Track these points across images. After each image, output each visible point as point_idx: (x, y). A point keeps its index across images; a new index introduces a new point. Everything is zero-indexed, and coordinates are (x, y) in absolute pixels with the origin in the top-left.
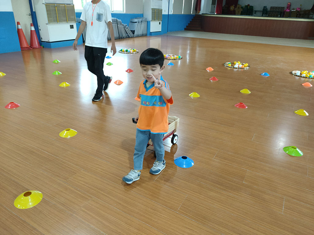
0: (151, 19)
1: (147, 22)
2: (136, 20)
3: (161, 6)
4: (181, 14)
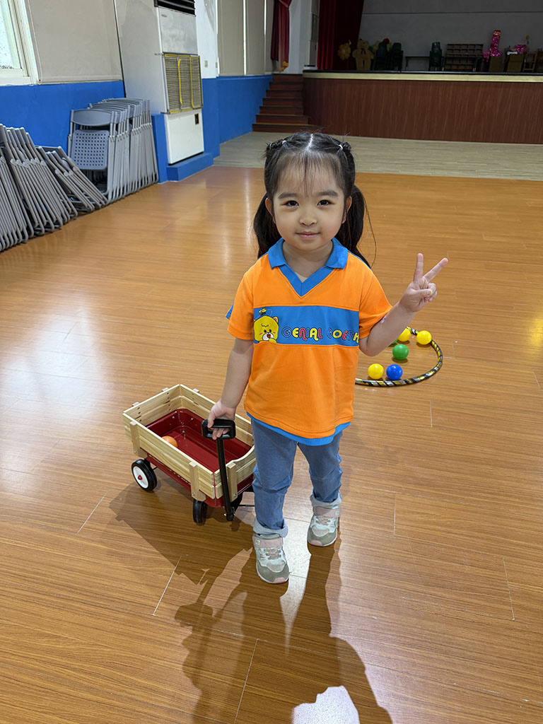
2: (101, 117)
4: (241, 75)
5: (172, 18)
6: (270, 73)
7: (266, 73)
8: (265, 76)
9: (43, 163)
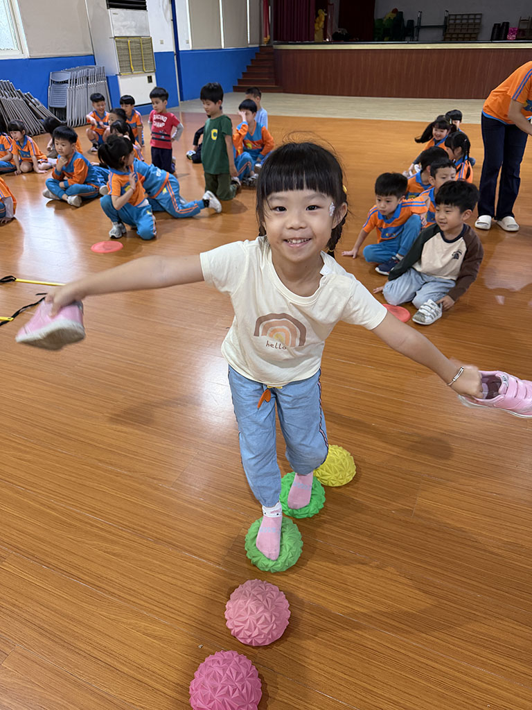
0: (117, 71)
1: (107, 77)
2: (65, 75)
3: (147, 29)
4: (218, 48)
5: (123, 14)
6: (257, 46)
7: (250, 46)
8: (248, 48)
9: (21, 99)
